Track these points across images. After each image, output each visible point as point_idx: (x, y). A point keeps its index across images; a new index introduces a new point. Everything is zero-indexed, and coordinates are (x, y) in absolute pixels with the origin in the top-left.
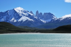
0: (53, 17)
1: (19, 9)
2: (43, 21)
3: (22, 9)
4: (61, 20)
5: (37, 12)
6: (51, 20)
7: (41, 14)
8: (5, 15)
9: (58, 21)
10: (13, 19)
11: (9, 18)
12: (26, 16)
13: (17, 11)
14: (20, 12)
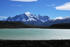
0: (49, 19)
1: (28, 14)
2: (43, 21)
3: (30, 13)
4: (54, 20)
5: (39, 15)
6: (48, 21)
7: (41, 16)
8: (19, 17)
9: (52, 21)
10: (24, 20)
11: (21, 19)
12: (32, 18)
13: (27, 15)
14: (29, 15)
